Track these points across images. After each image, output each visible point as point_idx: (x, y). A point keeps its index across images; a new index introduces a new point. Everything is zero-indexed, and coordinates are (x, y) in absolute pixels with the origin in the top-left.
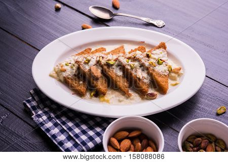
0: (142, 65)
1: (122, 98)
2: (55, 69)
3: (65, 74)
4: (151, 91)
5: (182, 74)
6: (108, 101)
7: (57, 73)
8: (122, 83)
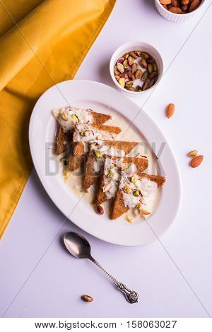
0: (118, 182)
1: (78, 187)
2: (60, 110)
3: (62, 123)
4: (104, 206)
5: (144, 218)
6: (66, 178)
7: (60, 114)
8: (90, 178)
